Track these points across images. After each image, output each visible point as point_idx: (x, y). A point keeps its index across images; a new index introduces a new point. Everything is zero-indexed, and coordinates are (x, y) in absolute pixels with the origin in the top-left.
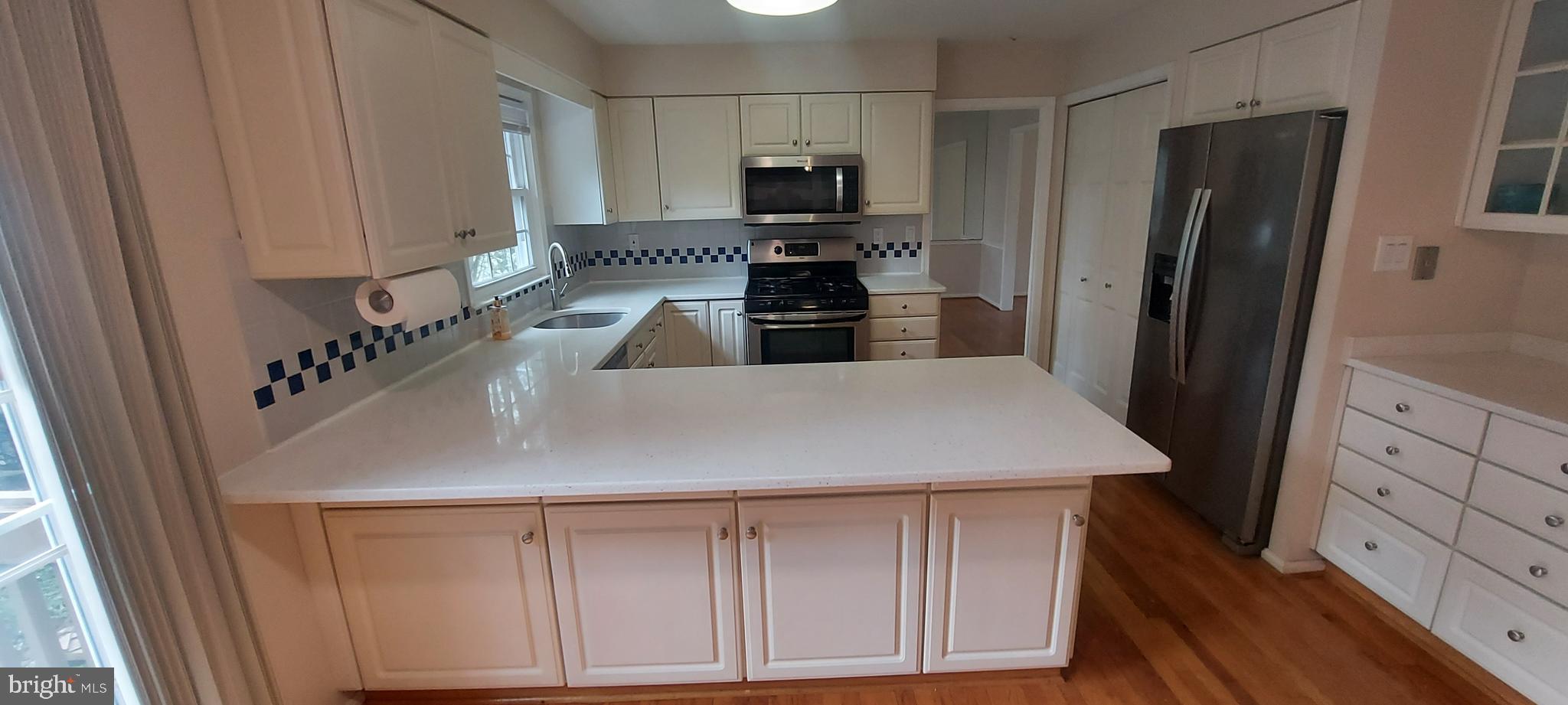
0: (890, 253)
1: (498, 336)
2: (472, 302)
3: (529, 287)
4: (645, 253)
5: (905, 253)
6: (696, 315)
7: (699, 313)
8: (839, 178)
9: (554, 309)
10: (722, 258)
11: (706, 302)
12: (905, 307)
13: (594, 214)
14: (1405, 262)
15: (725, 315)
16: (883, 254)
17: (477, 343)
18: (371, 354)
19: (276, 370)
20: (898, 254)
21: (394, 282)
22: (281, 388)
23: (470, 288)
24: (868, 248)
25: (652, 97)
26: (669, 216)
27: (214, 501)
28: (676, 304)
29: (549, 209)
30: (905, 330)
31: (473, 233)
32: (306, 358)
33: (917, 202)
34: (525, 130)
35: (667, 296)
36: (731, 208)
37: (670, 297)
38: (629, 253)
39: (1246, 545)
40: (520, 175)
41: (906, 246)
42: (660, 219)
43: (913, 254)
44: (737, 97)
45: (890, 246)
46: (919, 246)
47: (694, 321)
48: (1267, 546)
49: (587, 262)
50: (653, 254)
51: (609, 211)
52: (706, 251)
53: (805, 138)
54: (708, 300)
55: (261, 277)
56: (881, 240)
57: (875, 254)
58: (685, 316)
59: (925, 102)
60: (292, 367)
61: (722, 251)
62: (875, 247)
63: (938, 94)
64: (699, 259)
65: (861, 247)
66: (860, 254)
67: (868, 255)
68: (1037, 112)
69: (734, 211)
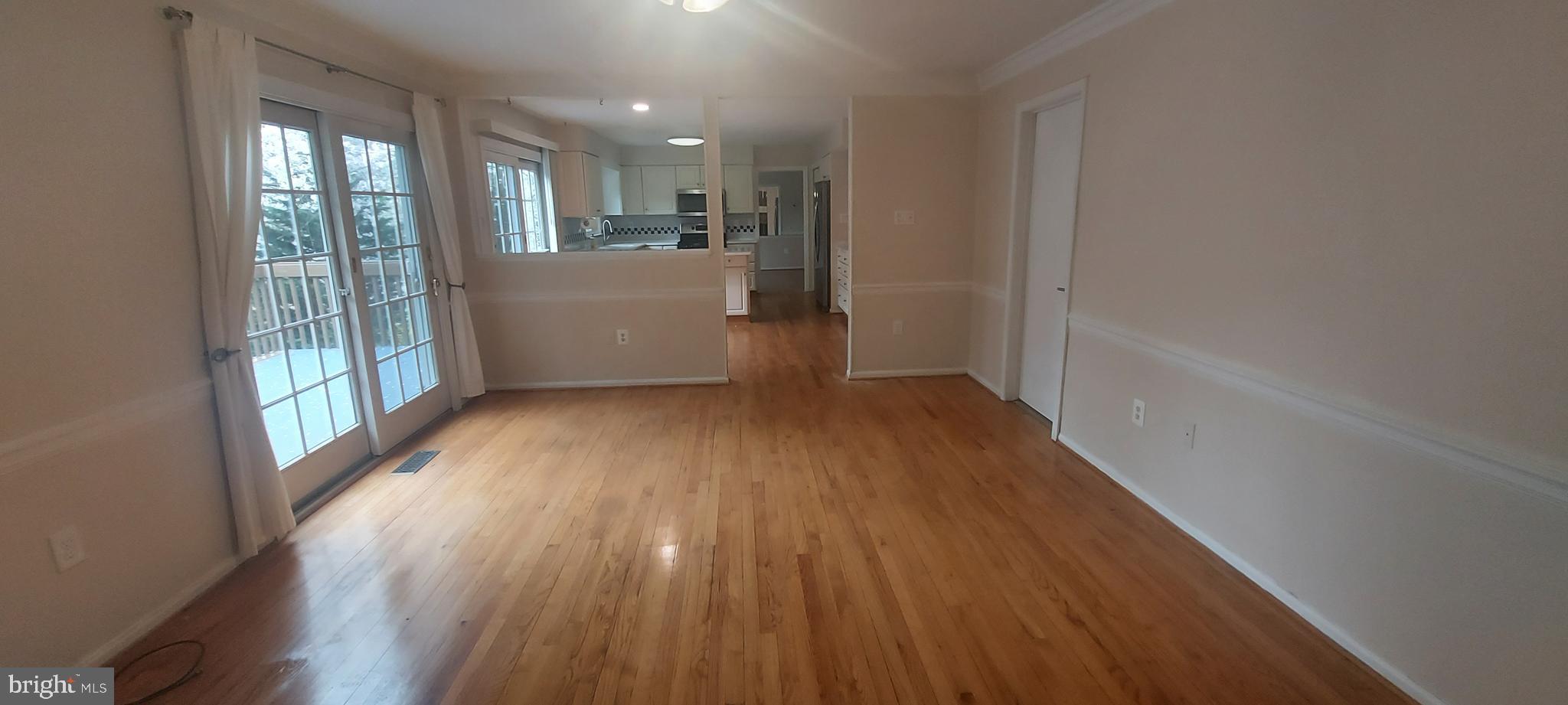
0: (742, 230)
4: (636, 229)
5: (748, 230)
9: (605, 245)
11: (661, 247)
13: (618, 211)
16: (738, 231)
20: (745, 231)
24: (732, 228)
25: (641, 166)
26: (648, 213)
28: (649, 247)
35: (646, 244)
36: (672, 210)
37: (648, 244)
41: (748, 227)
42: (644, 214)
43: (752, 231)
44: (674, 166)
45: (742, 227)
46: (754, 227)
51: (624, 210)
52: (669, 228)
53: (702, 183)
56: (737, 224)
57: (735, 230)
59: (750, 168)
62: (735, 228)
63: (754, 165)
64: (667, 231)
65: (729, 227)
66: (729, 230)
67: (732, 231)
68: (802, 172)
69: (673, 211)
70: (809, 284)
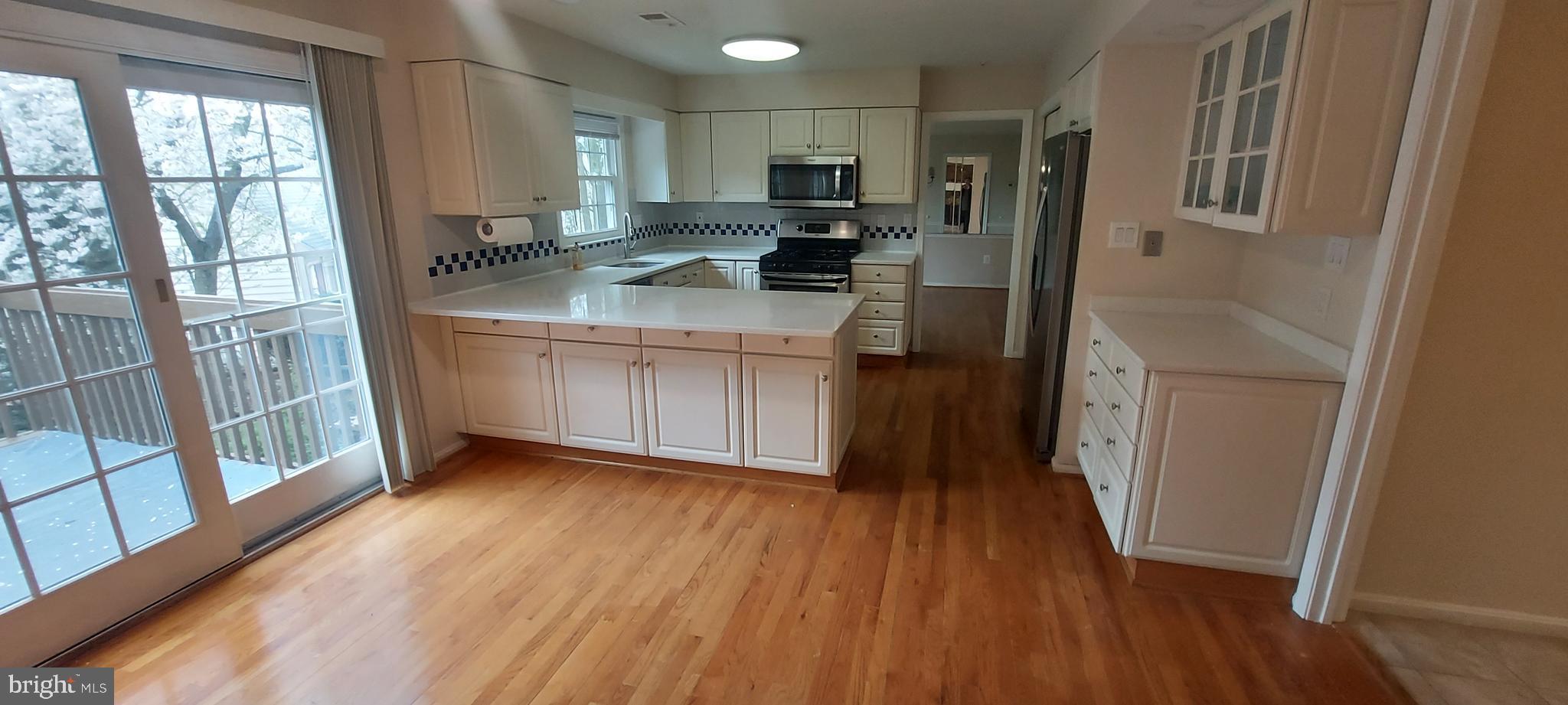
0: (891, 235)
1: (575, 267)
2: (560, 244)
3: (609, 241)
4: (707, 226)
5: (903, 235)
6: (727, 272)
7: (729, 269)
8: (838, 173)
9: (626, 258)
10: (762, 232)
11: (734, 262)
12: (879, 275)
13: (662, 196)
14: (1133, 243)
15: (747, 272)
16: (885, 236)
17: (563, 270)
18: (491, 263)
19: (440, 260)
20: (897, 236)
21: (494, 220)
22: (441, 269)
23: (560, 236)
24: (873, 230)
25: (710, 112)
26: (719, 199)
27: (405, 309)
28: (713, 262)
29: (632, 192)
30: (878, 293)
31: (545, 199)
32: (455, 257)
33: (903, 193)
34: (616, 136)
35: (707, 256)
36: (758, 193)
37: (709, 256)
38: (697, 226)
39: (1043, 453)
40: (612, 166)
41: (904, 230)
42: (712, 201)
43: (910, 236)
44: (768, 112)
45: (891, 229)
46: (915, 230)
47: (725, 274)
48: (1054, 455)
49: (667, 231)
50: (713, 227)
51: (672, 193)
52: (750, 227)
53: (817, 143)
54: (735, 261)
55: (437, 213)
56: (883, 222)
57: (879, 235)
58: (719, 272)
59: (911, 115)
60: (448, 260)
61: (762, 227)
62: (879, 230)
63: (922, 109)
64: (745, 233)
65: (867, 229)
66: (867, 235)
67: (873, 236)
68: (1021, 122)
69: (763, 196)
70: (1013, 343)
